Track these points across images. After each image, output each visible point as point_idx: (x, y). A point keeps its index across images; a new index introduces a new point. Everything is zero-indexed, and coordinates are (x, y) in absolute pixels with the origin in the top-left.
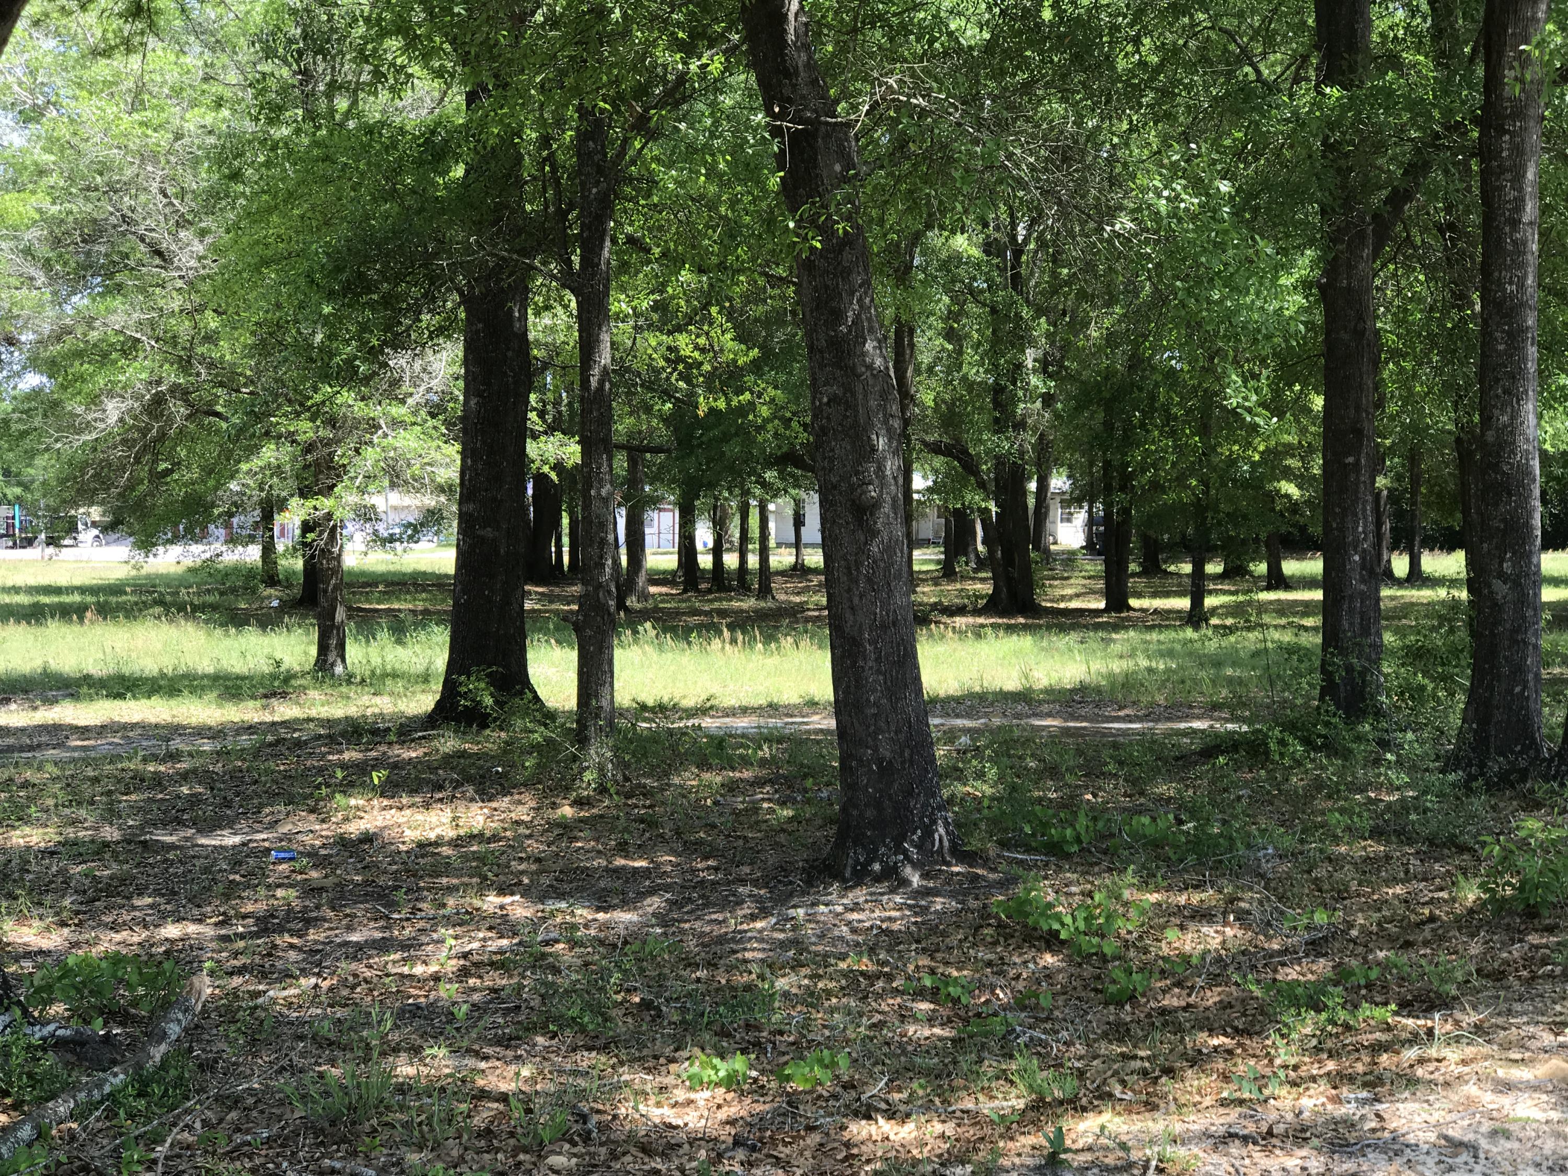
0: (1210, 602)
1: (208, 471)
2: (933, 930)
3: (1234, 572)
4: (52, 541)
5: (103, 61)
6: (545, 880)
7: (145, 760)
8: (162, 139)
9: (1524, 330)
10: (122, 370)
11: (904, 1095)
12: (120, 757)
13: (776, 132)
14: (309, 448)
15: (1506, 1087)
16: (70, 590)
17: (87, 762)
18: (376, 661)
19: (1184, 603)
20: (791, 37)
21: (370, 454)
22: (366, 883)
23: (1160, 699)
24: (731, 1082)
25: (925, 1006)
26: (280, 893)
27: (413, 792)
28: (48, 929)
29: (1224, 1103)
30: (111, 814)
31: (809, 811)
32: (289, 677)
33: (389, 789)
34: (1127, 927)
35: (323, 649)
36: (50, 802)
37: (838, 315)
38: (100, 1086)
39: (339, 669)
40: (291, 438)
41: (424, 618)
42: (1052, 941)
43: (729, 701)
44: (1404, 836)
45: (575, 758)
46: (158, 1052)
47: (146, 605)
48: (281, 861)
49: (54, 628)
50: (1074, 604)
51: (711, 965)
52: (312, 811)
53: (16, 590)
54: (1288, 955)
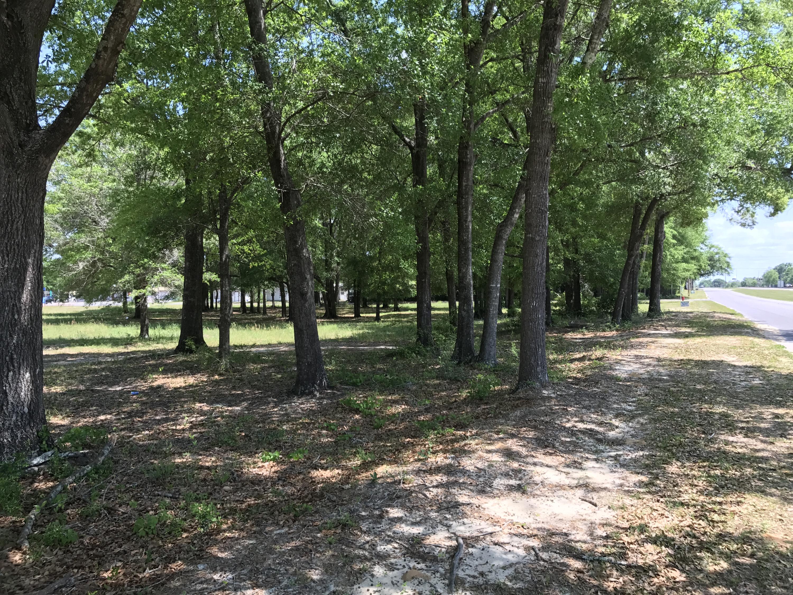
0: (381, 315)
1: (108, 282)
2: (325, 409)
3: (386, 307)
4: (61, 301)
5: (79, 169)
6: (213, 398)
7: (91, 365)
8: (96, 191)
9: (468, 248)
10: (84, 254)
11: (325, 461)
12: (83, 364)
13: (279, 192)
14: (138, 275)
15: (489, 452)
16: (67, 315)
17: (74, 365)
18: (157, 334)
19: (374, 315)
20: (282, 167)
21: (156, 277)
22: (160, 401)
23: (372, 341)
24: (274, 460)
25: (324, 432)
26: (134, 405)
27: (171, 373)
28: (63, 418)
29: (416, 461)
30: (82, 382)
31: (286, 375)
32: (132, 338)
33: (165, 372)
34: (377, 407)
35: (142, 331)
36: (63, 378)
37: (296, 242)
38: (83, 471)
39: (147, 337)
40: (133, 273)
41: (170, 322)
42: (357, 411)
43: (258, 343)
44: (443, 378)
45: (218, 362)
46: (101, 459)
47: (90, 319)
48: (134, 395)
49: (62, 326)
50: (346, 316)
51: (263, 422)
52: (142, 379)
53: (51, 315)
54: (420, 413)
